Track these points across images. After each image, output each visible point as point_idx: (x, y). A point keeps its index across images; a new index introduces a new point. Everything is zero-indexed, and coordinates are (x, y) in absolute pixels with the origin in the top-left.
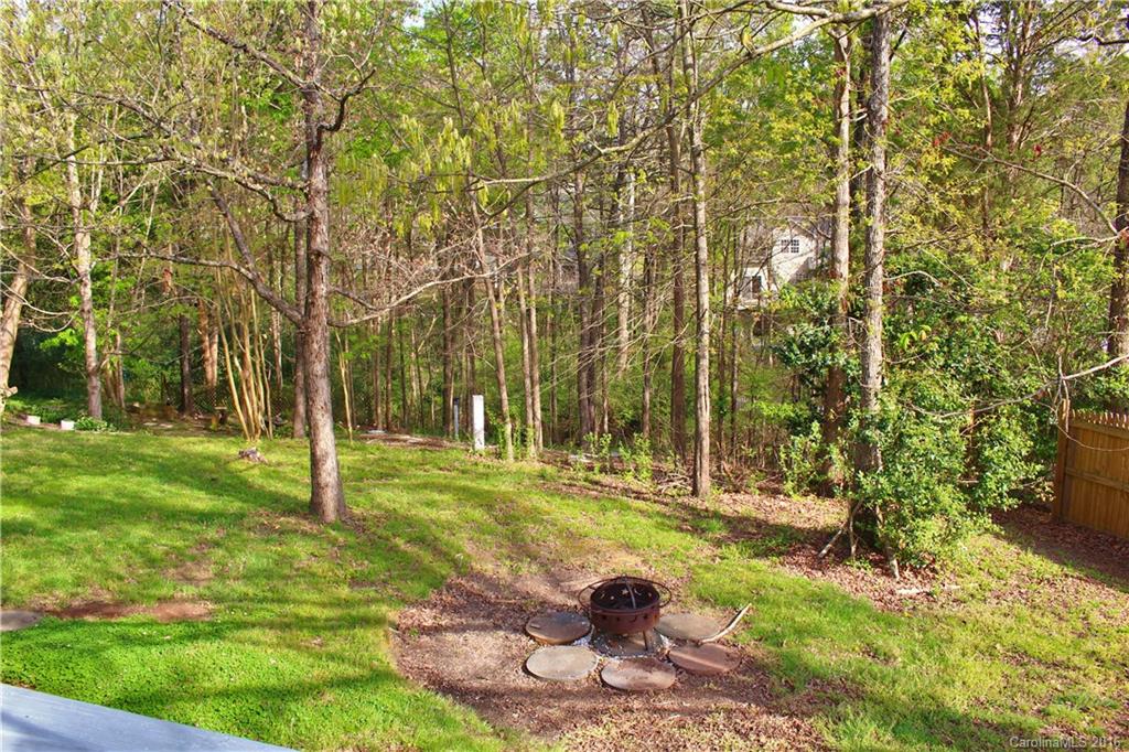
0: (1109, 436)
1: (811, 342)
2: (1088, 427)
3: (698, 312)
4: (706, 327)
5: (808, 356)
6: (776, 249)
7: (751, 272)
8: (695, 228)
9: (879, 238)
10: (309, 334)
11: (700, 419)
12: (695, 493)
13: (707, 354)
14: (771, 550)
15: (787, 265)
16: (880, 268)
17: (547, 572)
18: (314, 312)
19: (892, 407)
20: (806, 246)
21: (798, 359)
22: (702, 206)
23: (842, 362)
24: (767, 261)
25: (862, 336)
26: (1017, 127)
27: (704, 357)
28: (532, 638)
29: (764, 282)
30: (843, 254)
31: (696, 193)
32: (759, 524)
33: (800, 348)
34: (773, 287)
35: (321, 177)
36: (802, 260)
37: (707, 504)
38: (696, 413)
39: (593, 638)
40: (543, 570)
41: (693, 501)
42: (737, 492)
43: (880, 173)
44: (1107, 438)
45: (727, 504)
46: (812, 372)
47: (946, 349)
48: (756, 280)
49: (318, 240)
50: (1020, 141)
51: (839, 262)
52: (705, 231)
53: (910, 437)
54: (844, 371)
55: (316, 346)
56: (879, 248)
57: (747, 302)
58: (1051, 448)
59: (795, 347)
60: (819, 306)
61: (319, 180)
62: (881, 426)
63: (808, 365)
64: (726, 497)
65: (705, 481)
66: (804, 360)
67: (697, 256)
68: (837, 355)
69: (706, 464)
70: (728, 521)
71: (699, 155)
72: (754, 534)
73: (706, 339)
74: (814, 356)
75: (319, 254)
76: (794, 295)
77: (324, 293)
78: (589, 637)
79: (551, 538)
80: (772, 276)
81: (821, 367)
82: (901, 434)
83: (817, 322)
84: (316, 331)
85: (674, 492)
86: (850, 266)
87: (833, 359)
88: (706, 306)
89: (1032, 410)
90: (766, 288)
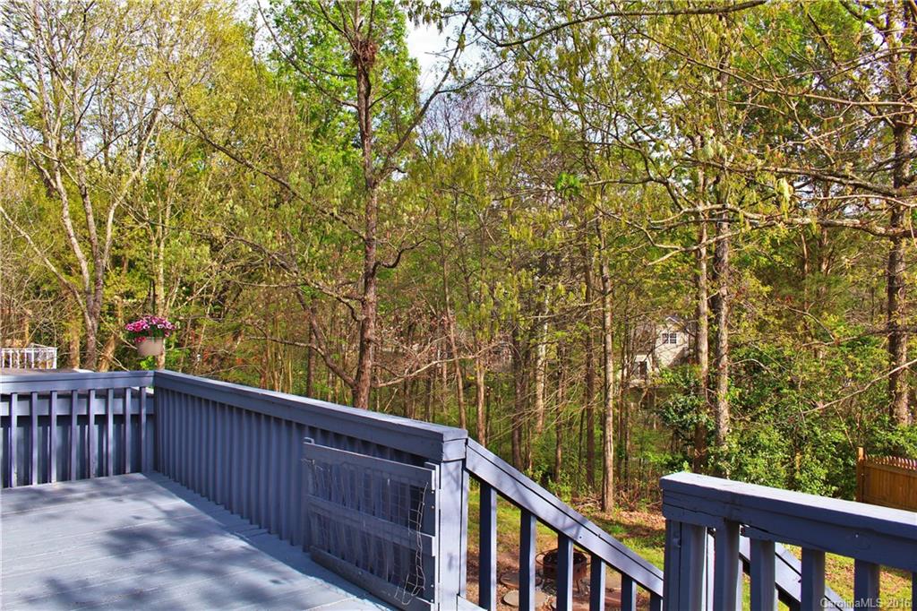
0: (891, 473)
1: (683, 407)
2: (877, 467)
3: (605, 385)
4: (611, 395)
5: (681, 417)
6: (659, 342)
7: (640, 358)
8: (604, 329)
9: (725, 337)
10: (358, 392)
11: (607, 458)
12: (603, 509)
13: (611, 412)
14: (655, 544)
15: (667, 353)
16: (725, 356)
17: (509, 551)
18: (363, 378)
19: (735, 446)
20: (682, 338)
21: (674, 418)
22: (608, 315)
23: (704, 420)
24: (652, 351)
25: (714, 401)
26: (825, 259)
27: (609, 416)
28: (505, 585)
29: (649, 366)
30: (704, 347)
31: (604, 306)
32: (648, 530)
33: (675, 411)
34: (656, 369)
35: (373, 293)
36: (678, 350)
37: (611, 517)
38: (604, 454)
39: (544, 586)
40: (507, 550)
41: (602, 515)
42: (632, 511)
43: (724, 297)
44: (889, 475)
45: (625, 517)
46: (684, 427)
47: (774, 411)
48: (643, 365)
49: (369, 332)
50: (828, 269)
51: (701, 352)
52: (610, 331)
53: (746, 465)
54: (706, 427)
55: (362, 400)
56: (725, 344)
57: (636, 381)
58: (853, 482)
59: (671, 410)
60: (687, 382)
61: (371, 296)
62: (728, 459)
63: (681, 423)
64: (624, 514)
65: (610, 502)
66: (678, 420)
67: (605, 347)
68: (700, 415)
69: (611, 490)
70: (627, 527)
71: (607, 281)
72: (645, 536)
73: (611, 404)
74: (685, 417)
75: (369, 341)
76: (670, 374)
77: (370, 366)
78: (541, 586)
79: (509, 532)
80: (656, 362)
81: (689, 425)
82: (741, 464)
83: (687, 393)
84: (363, 390)
85: (589, 510)
86: (709, 355)
87: (698, 418)
88: (611, 381)
89: (839, 456)
90: (651, 371)
